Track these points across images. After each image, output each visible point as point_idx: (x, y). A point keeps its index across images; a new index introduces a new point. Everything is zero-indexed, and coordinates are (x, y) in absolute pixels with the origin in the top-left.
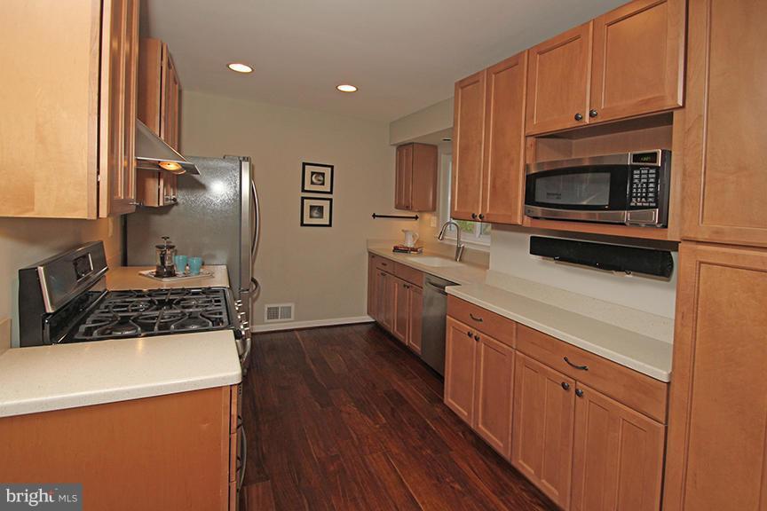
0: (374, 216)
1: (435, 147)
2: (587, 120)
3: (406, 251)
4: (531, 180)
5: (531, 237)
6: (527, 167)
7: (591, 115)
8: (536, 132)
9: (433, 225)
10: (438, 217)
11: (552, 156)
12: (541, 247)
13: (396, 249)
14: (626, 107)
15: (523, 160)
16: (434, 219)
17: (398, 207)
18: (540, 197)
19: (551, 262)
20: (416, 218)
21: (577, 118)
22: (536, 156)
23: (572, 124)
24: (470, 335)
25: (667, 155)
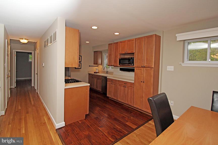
0: (89, 66)
1: (102, 52)
2: (126, 53)
3: (96, 73)
4: (120, 60)
5: (120, 68)
6: (119, 58)
7: (127, 52)
8: (121, 53)
9: (101, 67)
10: (102, 65)
11: (123, 57)
12: (121, 69)
13: (94, 73)
14: (130, 52)
15: (119, 57)
16: (101, 66)
17: (94, 64)
18: (121, 62)
19: (122, 71)
20: (98, 66)
21: (125, 52)
22: (120, 56)
23: (124, 53)
24: (111, 84)
25: (134, 58)
